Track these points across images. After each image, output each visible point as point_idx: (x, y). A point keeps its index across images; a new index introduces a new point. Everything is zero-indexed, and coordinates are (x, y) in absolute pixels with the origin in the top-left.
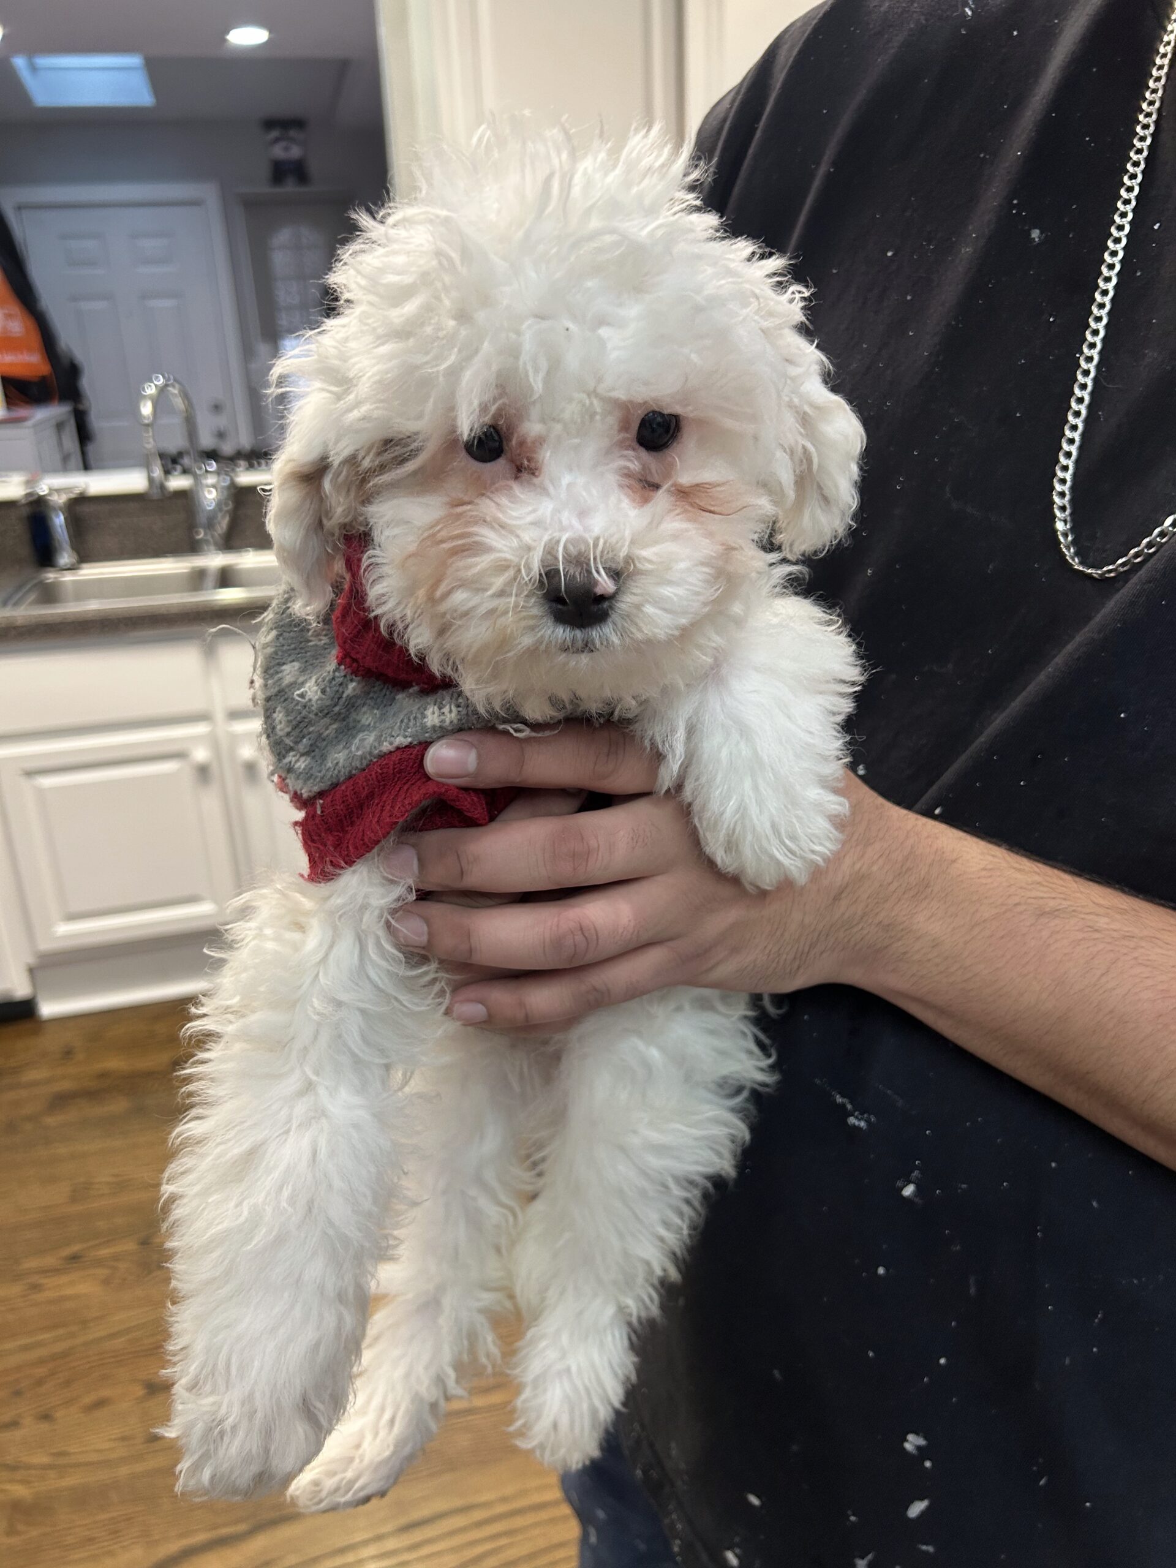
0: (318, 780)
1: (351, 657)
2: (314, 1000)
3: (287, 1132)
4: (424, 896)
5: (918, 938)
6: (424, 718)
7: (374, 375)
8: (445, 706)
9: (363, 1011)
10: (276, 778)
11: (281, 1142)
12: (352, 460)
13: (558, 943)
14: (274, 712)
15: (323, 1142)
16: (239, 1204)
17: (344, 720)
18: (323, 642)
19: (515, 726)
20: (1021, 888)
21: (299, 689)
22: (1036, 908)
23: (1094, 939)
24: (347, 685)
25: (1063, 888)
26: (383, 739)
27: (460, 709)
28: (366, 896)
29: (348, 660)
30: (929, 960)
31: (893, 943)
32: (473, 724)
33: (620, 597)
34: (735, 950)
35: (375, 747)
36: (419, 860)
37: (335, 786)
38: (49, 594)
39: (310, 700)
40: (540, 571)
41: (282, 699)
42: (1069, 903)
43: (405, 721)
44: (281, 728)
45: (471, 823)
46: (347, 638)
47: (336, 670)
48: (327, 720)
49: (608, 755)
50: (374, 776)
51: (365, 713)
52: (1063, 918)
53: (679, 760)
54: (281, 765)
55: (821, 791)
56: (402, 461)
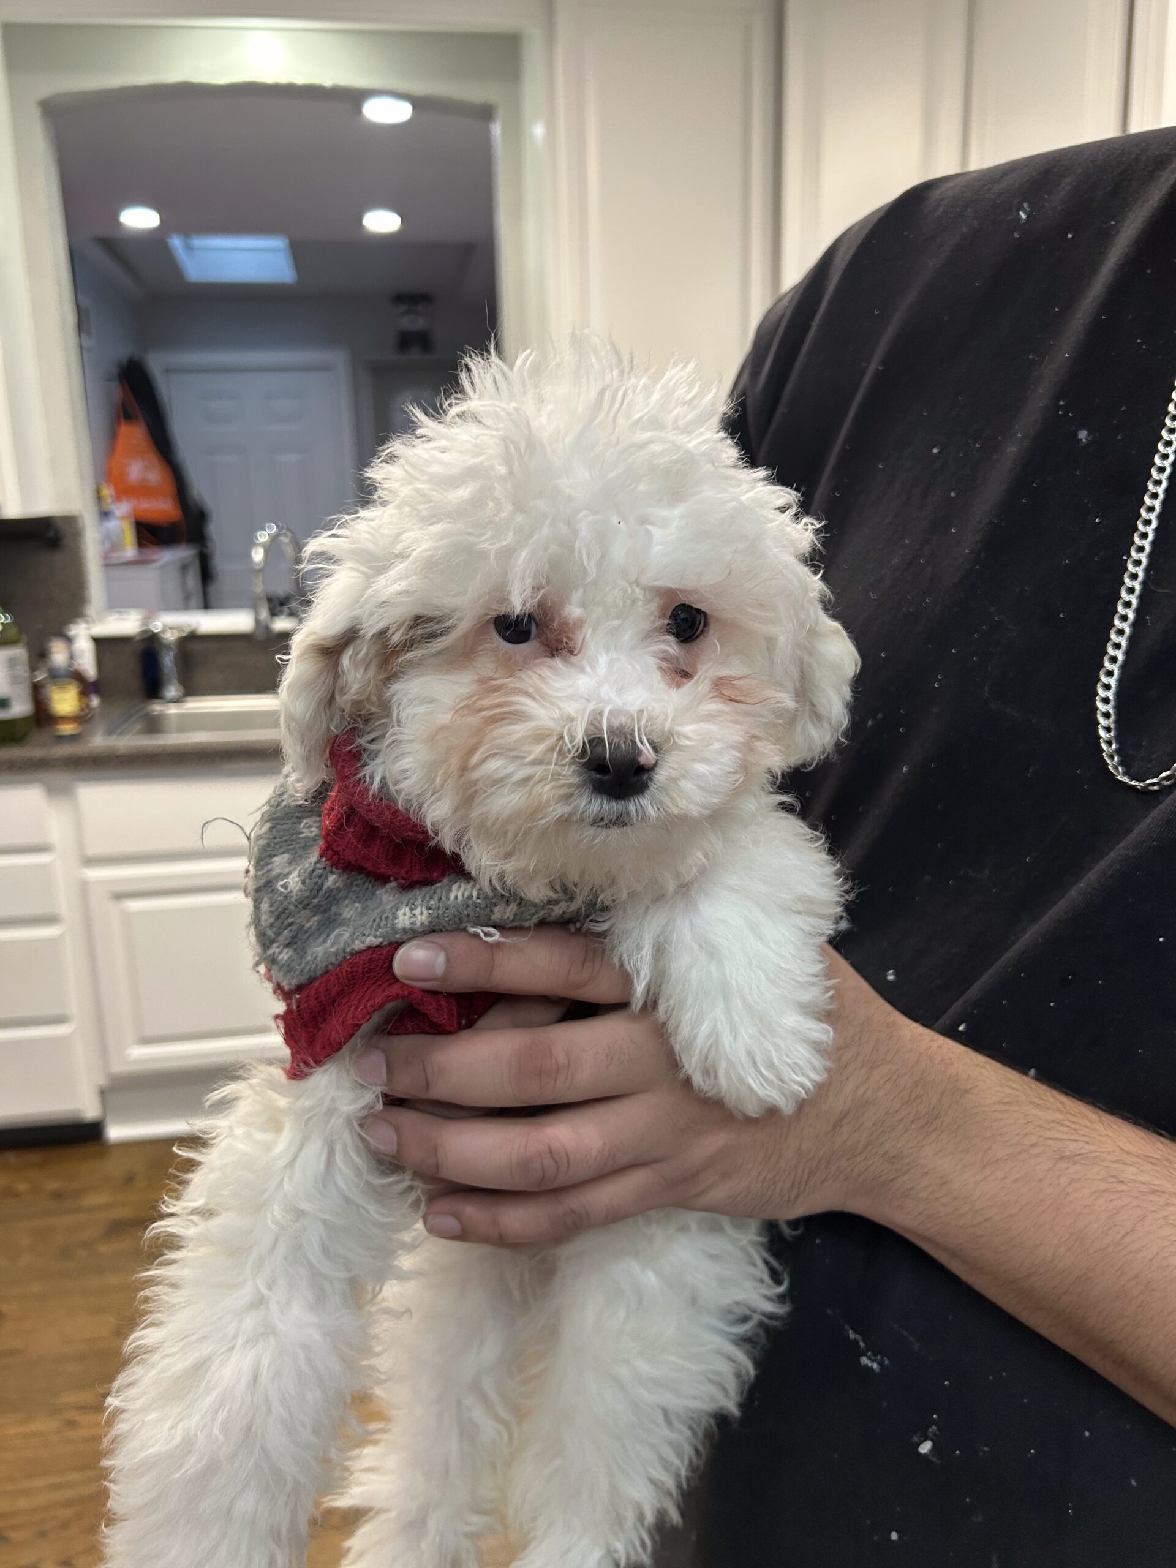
0: (297, 973)
1: (333, 850)
2: (275, 1207)
3: (232, 1348)
4: (393, 1101)
5: (926, 1174)
6: (396, 919)
7: (425, 550)
8: (416, 907)
9: (325, 1222)
10: (262, 969)
11: (224, 1360)
12: (382, 634)
13: (525, 1165)
14: (261, 903)
15: (265, 1362)
16: (174, 1427)
17: (325, 911)
18: (314, 834)
19: (486, 929)
20: (1040, 1126)
21: (282, 880)
22: (1054, 1151)
23: (1117, 1192)
24: (327, 878)
25: (1085, 1129)
26: (355, 937)
27: (430, 911)
28: (333, 1100)
29: (329, 852)
30: (936, 1199)
31: (898, 1176)
32: (444, 927)
33: (657, 770)
34: (725, 1175)
35: (348, 945)
36: (388, 1067)
37: (312, 980)
38: (154, 725)
39: (291, 891)
40: (583, 739)
41: (270, 890)
42: (1092, 1147)
43: (377, 920)
44: (266, 919)
45: (439, 1030)
46: (330, 830)
47: (318, 862)
48: (307, 912)
49: (583, 963)
50: (344, 974)
51: (347, 906)
52: (1085, 1164)
53: (644, 980)
54: (265, 956)
55: (800, 1019)
56: (432, 636)
